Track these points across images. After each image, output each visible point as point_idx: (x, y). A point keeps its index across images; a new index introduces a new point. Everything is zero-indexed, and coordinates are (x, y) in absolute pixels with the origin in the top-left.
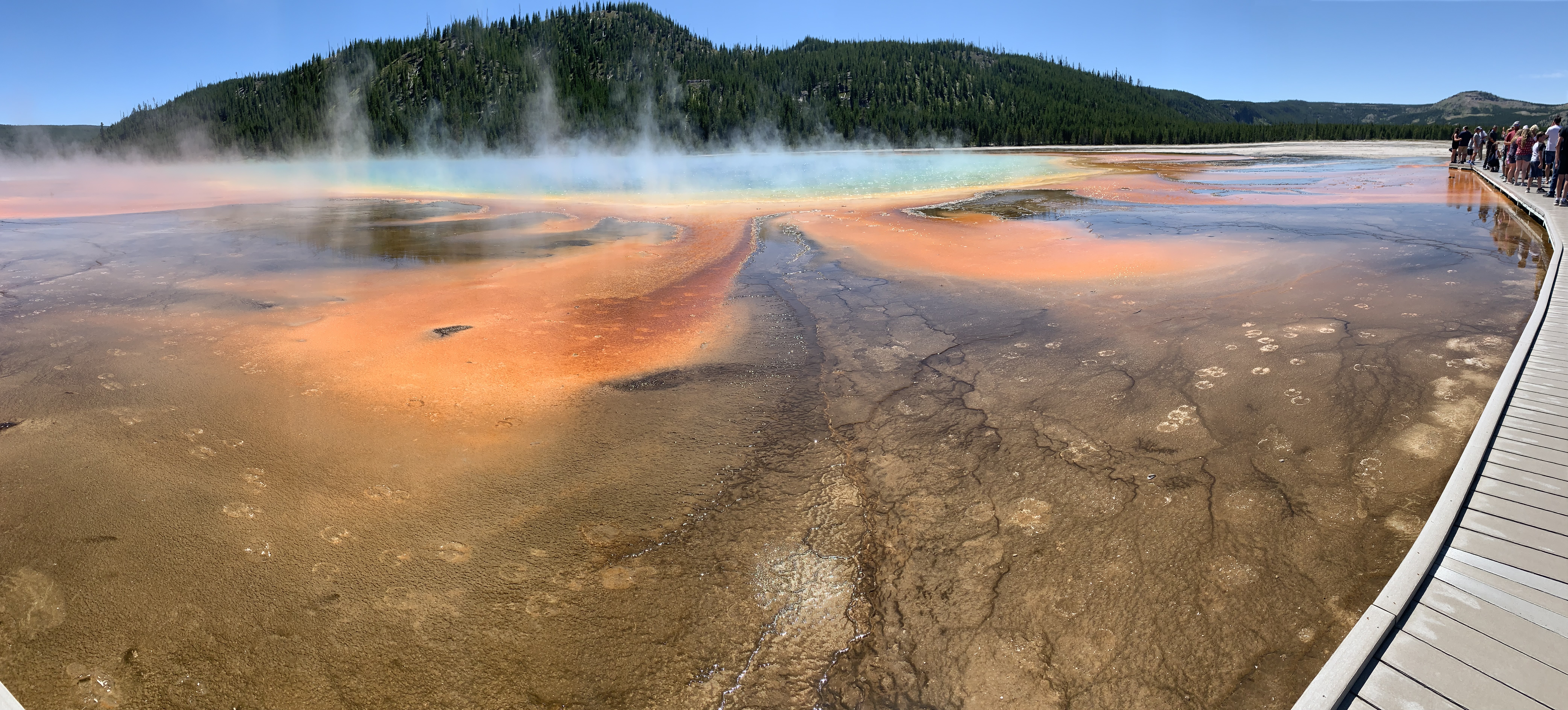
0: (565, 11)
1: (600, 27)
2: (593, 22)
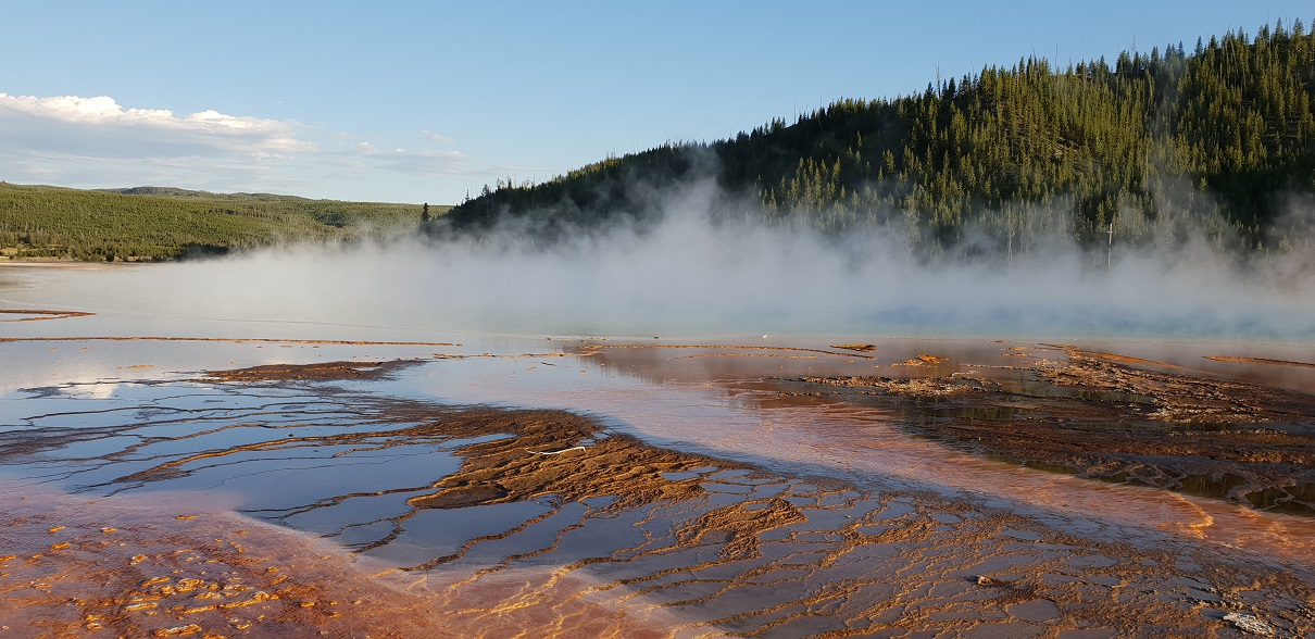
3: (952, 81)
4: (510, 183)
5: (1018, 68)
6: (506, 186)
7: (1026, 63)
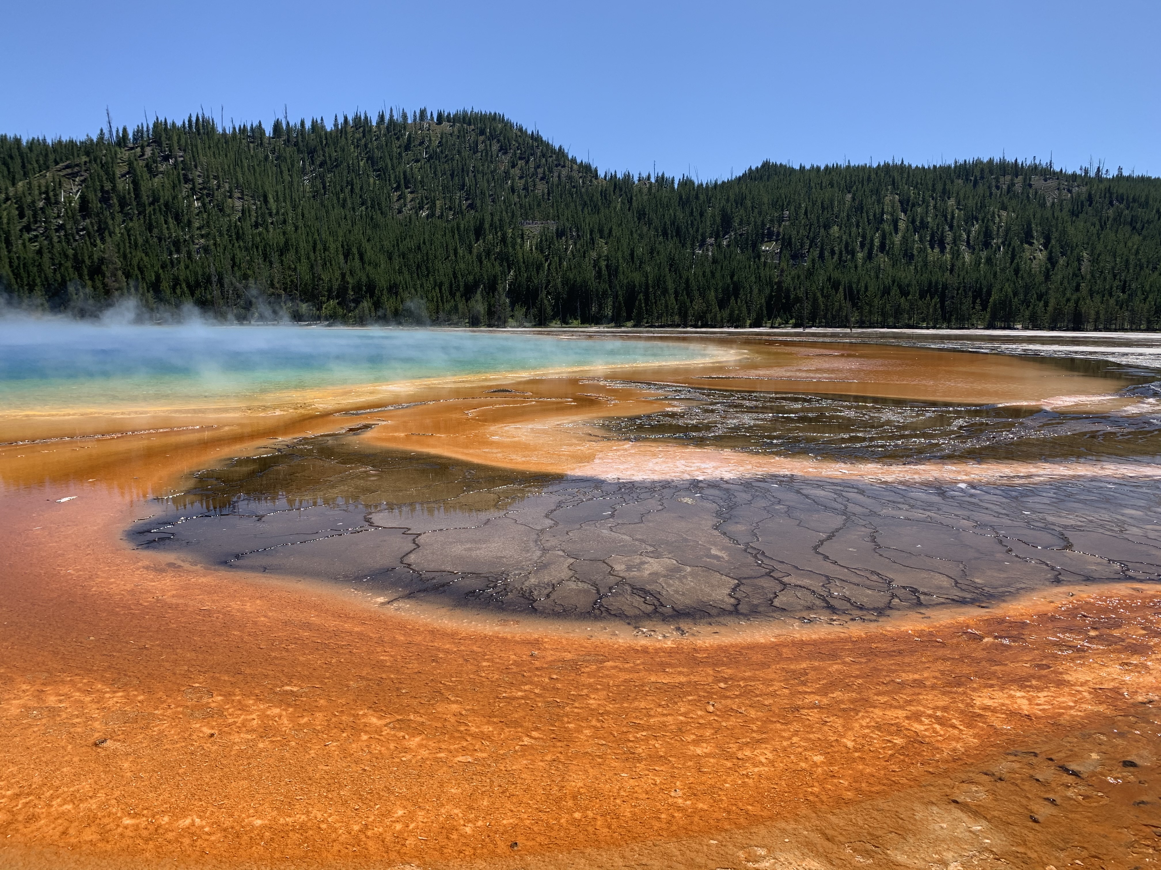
0: (366, 118)
1: (422, 143)
2: (410, 135)
3: (125, 130)
5: (187, 123)
7: (194, 119)
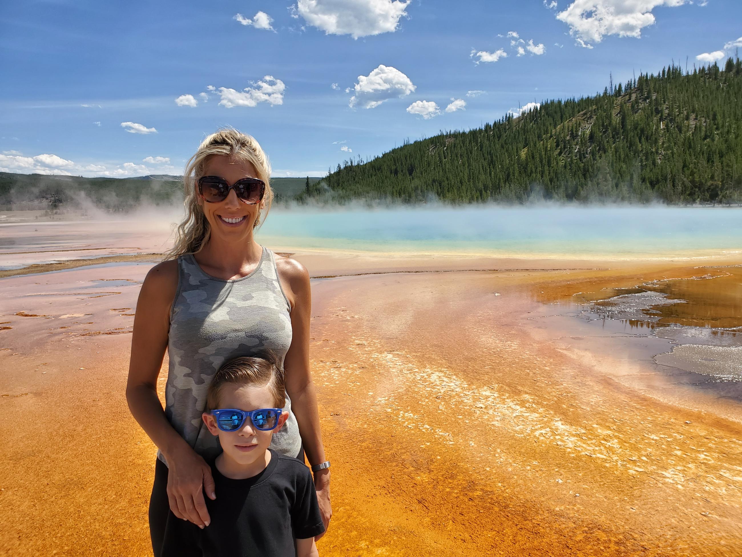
3: (620, 85)
4: (351, 163)
5: (661, 73)
6: (349, 164)
7: (666, 70)
